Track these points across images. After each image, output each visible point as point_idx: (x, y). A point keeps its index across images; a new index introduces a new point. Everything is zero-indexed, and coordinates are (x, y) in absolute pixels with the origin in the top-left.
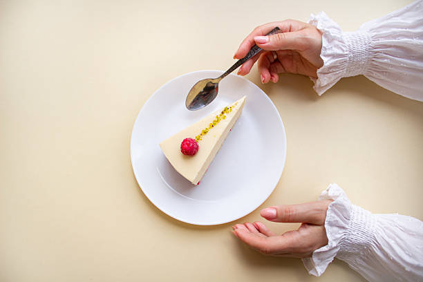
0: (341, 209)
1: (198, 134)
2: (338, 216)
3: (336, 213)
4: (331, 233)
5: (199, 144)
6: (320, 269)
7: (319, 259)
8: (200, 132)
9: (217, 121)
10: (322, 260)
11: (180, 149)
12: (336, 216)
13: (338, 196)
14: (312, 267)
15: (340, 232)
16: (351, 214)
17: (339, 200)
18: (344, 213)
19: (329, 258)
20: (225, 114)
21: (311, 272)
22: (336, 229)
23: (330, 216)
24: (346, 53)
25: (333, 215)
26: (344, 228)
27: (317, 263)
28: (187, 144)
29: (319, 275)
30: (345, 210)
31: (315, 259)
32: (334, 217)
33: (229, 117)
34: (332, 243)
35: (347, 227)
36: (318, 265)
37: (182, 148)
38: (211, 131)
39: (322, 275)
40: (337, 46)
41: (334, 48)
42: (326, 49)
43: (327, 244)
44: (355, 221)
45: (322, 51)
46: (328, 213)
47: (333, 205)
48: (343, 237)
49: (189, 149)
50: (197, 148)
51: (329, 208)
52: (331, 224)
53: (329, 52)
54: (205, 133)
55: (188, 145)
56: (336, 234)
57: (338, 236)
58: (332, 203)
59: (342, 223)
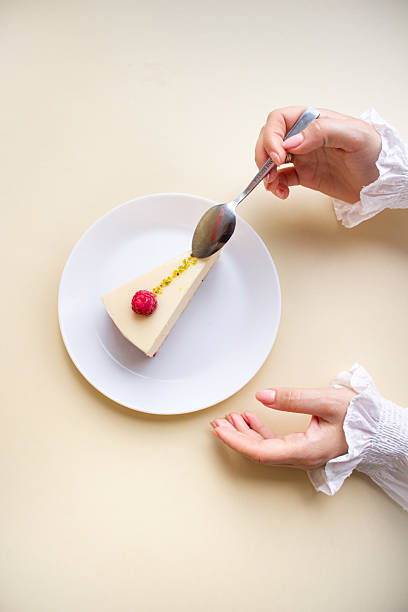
0: (367, 406)
2: (364, 415)
3: (361, 411)
4: (352, 438)
6: (334, 484)
7: (334, 472)
10: (337, 473)
11: (130, 305)
12: (360, 415)
13: (364, 388)
14: (323, 482)
15: (365, 437)
16: (381, 413)
17: (367, 393)
18: (372, 412)
19: (346, 471)
21: (320, 489)
22: (358, 433)
23: (352, 414)
25: (357, 413)
26: (370, 432)
27: (329, 478)
28: (140, 298)
29: (333, 493)
30: (374, 407)
31: (328, 472)
32: (357, 417)
34: (354, 452)
35: (374, 431)
36: (332, 480)
39: (337, 493)
43: (347, 453)
44: (385, 423)
45: (380, 158)
46: (349, 409)
47: (357, 400)
48: (369, 444)
49: (143, 306)
50: (155, 306)
51: (352, 403)
52: (353, 426)
55: (143, 300)
56: (359, 439)
57: (362, 442)
58: (356, 396)
59: (368, 425)
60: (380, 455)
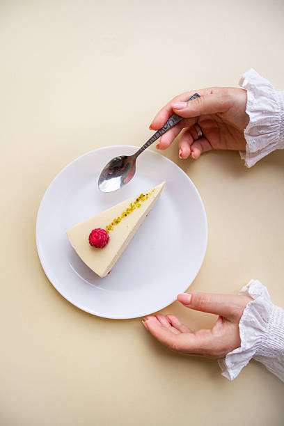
0: (260, 310)
1: (108, 224)
2: (257, 316)
3: (254, 313)
4: (245, 334)
5: (111, 234)
6: (233, 373)
7: (232, 363)
8: (112, 221)
9: (132, 210)
10: (235, 364)
12: (253, 316)
13: (258, 296)
15: (256, 334)
16: (271, 316)
17: (260, 300)
18: (263, 314)
19: (243, 361)
20: (140, 202)
21: (223, 374)
24: (277, 111)
25: (251, 314)
26: (261, 331)
27: (230, 367)
29: (232, 379)
30: (265, 311)
31: (228, 362)
32: (251, 317)
33: (145, 205)
34: (245, 345)
35: (264, 329)
36: (232, 369)
37: (90, 239)
38: (124, 221)
40: (265, 102)
41: (260, 104)
42: (252, 104)
43: (240, 346)
44: (274, 324)
45: (248, 107)
46: (245, 311)
47: (252, 304)
48: (260, 340)
51: (247, 306)
52: (246, 324)
53: (255, 107)
54: (117, 222)
55: (97, 238)
56: (251, 335)
57: (254, 338)
58: (252, 302)
59: (259, 325)
60: (270, 350)
